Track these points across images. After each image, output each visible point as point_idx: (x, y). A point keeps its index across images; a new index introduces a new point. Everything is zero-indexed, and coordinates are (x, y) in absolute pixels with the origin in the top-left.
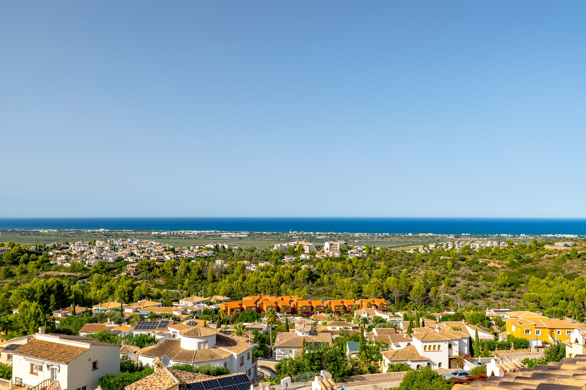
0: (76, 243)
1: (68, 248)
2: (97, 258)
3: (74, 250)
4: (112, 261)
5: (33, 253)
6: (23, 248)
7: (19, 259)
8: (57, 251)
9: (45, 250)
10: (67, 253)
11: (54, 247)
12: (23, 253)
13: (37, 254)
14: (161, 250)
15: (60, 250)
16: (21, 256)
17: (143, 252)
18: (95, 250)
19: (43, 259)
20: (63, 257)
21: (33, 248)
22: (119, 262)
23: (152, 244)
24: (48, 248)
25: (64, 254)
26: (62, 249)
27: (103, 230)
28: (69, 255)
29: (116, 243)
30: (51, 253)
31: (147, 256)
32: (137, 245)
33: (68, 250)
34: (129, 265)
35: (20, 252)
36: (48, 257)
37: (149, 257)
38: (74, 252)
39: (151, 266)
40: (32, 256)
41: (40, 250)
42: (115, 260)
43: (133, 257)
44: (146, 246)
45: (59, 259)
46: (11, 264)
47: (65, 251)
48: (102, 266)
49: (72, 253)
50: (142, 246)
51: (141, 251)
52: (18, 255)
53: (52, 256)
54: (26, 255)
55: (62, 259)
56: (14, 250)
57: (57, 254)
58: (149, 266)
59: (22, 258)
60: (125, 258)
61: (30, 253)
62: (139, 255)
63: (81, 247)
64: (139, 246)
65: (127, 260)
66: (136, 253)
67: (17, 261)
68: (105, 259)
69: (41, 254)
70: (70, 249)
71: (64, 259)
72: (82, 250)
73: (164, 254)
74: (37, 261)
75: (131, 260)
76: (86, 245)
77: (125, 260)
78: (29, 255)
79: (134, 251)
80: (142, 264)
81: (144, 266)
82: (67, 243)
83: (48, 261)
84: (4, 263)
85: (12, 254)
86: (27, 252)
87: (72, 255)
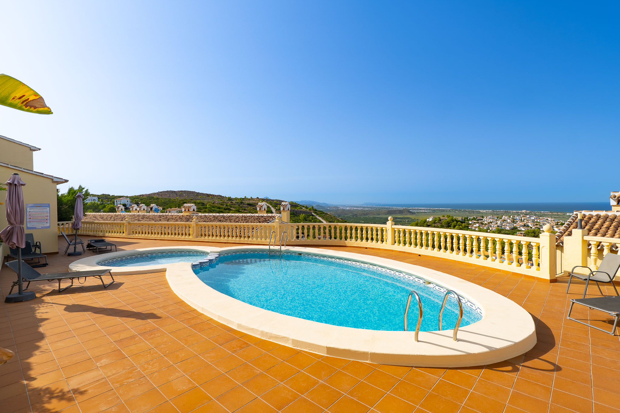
0: (488, 217)
1: (482, 220)
2: (498, 226)
3: (486, 221)
4: (508, 229)
5: (459, 221)
6: (454, 218)
7: (451, 224)
8: (474, 221)
9: (468, 220)
10: (481, 223)
11: (474, 219)
12: (453, 221)
13: (462, 222)
14: (553, 224)
15: (477, 221)
16: (452, 223)
17: (537, 225)
18: (500, 222)
19: (465, 225)
20: (477, 225)
21: (460, 219)
22: (514, 230)
23: (548, 220)
24: (470, 219)
25: (479, 223)
26: (478, 220)
27: (525, 211)
28: (482, 224)
29: (517, 218)
30: (470, 222)
31: (538, 228)
32: (534, 220)
33: (482, 221)
34: (519, 232)
35: (452, 220)
36: (468, 225)
37: (540, 228)
38: (486, 222)
39: (536, 234)
40: (458, 223)
41: (464, 220)
42: (511, 228)
43: (525, 227)
44: (541, 221)
45: (475, 226)
46: (447, 227)
47: (480, 222)
48: (499, 231)
49: (484, 223)
50: (538, 220)
51: (535, 224)
52: (451, 222)
53: (471, 224)
54: (455, 222)
55: (476, 226)
56: (448, 219)
57: (474, 223)
58: (534, 234)
59: (453, 224)
60: (518, 228)
61: (457, 221)
62: (531, 226)
63: (491, 219)
64: (536, 220)
65: (520, 229)
66: (530, 225)
67: (450, 225)
68: (504, 228)
69: (464, 223)
70: (484, 220)
71: (478, 226)
72: (491, 221)
73: (554, 227)
74: (461, 226)
75: (523, 229)
76: (495, 218)
77: (518, 229)
78: (457, 223)
79: (529, 223)
80: (529, 233)
81: (531, 233)
82: (482, 217)
83: (468, 227)
84: (443, 226)
85: (448, 222)
86: (456, 221)
87: (484, 224)
